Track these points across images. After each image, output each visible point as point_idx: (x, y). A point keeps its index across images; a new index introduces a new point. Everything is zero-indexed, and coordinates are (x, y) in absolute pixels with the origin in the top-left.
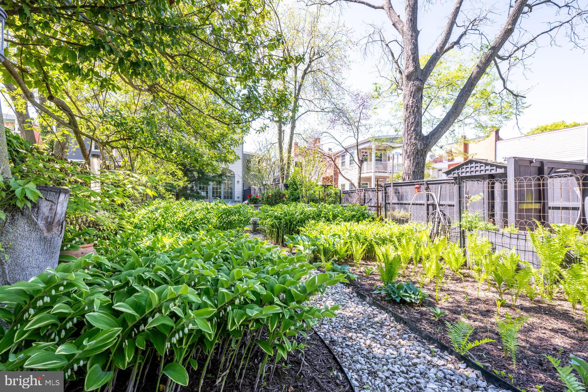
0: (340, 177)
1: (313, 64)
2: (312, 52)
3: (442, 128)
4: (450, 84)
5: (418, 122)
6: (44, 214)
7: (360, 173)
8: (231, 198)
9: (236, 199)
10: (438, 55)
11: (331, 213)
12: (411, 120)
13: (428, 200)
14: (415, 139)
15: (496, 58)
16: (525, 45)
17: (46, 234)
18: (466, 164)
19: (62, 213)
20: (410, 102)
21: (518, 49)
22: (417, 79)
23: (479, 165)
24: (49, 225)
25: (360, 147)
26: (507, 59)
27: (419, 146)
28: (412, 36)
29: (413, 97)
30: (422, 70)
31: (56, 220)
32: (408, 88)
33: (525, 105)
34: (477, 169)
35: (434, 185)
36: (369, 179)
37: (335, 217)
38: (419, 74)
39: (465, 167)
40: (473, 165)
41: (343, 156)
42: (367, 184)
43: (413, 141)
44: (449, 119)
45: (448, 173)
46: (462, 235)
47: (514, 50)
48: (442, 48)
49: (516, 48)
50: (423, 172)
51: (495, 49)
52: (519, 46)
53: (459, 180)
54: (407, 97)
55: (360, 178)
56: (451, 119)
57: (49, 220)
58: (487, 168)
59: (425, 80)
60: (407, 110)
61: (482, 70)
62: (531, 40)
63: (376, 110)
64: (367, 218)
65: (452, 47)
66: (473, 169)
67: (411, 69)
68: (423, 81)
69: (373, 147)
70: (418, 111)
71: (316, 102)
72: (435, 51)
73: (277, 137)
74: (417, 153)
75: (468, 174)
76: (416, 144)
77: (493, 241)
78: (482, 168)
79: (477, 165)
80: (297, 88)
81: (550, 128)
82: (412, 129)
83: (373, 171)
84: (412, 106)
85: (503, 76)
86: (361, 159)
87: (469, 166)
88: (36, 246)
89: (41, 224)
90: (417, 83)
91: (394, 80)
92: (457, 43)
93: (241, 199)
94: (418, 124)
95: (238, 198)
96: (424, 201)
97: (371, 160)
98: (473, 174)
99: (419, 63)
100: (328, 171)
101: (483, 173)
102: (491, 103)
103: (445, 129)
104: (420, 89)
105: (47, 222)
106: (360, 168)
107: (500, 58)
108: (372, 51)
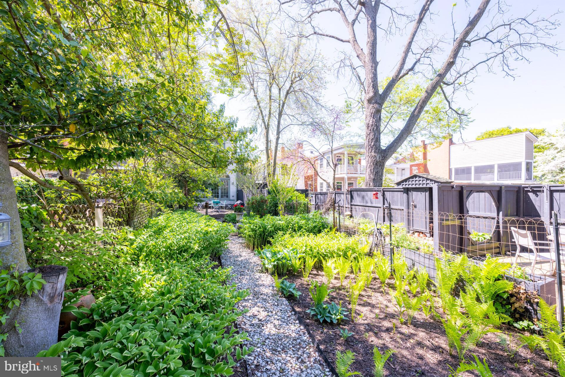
0: (318, 178)
1: (294, 85)
2: (294, 76)
3: (397, 143)
4: (408, 102)
5: (377, 138)
6: (47, 292)
7: (334, 174)
8: (227, 197)
9: (231, 198)
10: (394, 82)
11: (296, 225)
12: (371, 136)
13: (384, 204)
14: (375, 152)
15: (442, 84)
16: (467, 73)
17: (49, 305)
18: (412, 177)
19: (61, 287)
20: (371, 122)
21: (461, 76)
22: (376, 102)
23: (421, 179)
24: (52, 299)
25: (334, 152)
26: (452, 84)
27: (378, 158)
28: (372, 67)
29: (373, 118)
30: (380, 95)
31: (57, 293)
32: (370, 109)
33: (470, 120)
34: (421, 182)
35: (388, 192)
36: (343, 179)
37: (300, 228)
38: (378, 98)
39: (411, 180)
40: (417, 179)
41: (321, 159)
42: (341, 183)
43: (373, 154)
44: (402, 136)
45: (398, 184)
46: (392, 251)
47: (457, 76)
48: (397, 76)
49: (458, 75)
50: (381, 179)
51: (441, 76)
52: (461, 73)
53: (407, 191)
54: (369, 118)
55: (334, 178)
56: (404, 136)
57: (51, 295)
58: (428, 182)
59: (383, 103)
60: (368, 128)
61: (430, 93)
62: (471, 68)
63: (348, 123)
64: (326, 228)
65: (407, 73)
66: (417, 182)
67: (371, 94)
68: (381, 104)
69: (346, 153)
70: (377, 129)
71: (297, 116)
72: (391, 79)
73: (265, 146)
74: (376, 164)
75: (414, 186)
76: (375, 156)
77: (413, 258)
78: (424, 182)
79: (420, 179)
80: (281, 105)
81: (496, 133)
82: (372, 144)
83: (345, 172)
84: (372, 125)
85: (449, 99)
86: (335, 163)
87: (414, 179)
88: (42, 315)
89: (46, 299)
90: (376, 106)
91: (360, 100)
92: (412, 69)
93: (235, 198)
94: (377, 140)
95: (233, 196)
96: (381, 205)
97: (344, 164)
98: (417, 186)
99: (378, 89)
100: (309, 171)
101: (425, 186)
102: (442, 118)
103: (399, 144)
104: (378, 112)
105: (50, 297)
106: (334, 171)
107: (445, 83)
108: (343, 73)
